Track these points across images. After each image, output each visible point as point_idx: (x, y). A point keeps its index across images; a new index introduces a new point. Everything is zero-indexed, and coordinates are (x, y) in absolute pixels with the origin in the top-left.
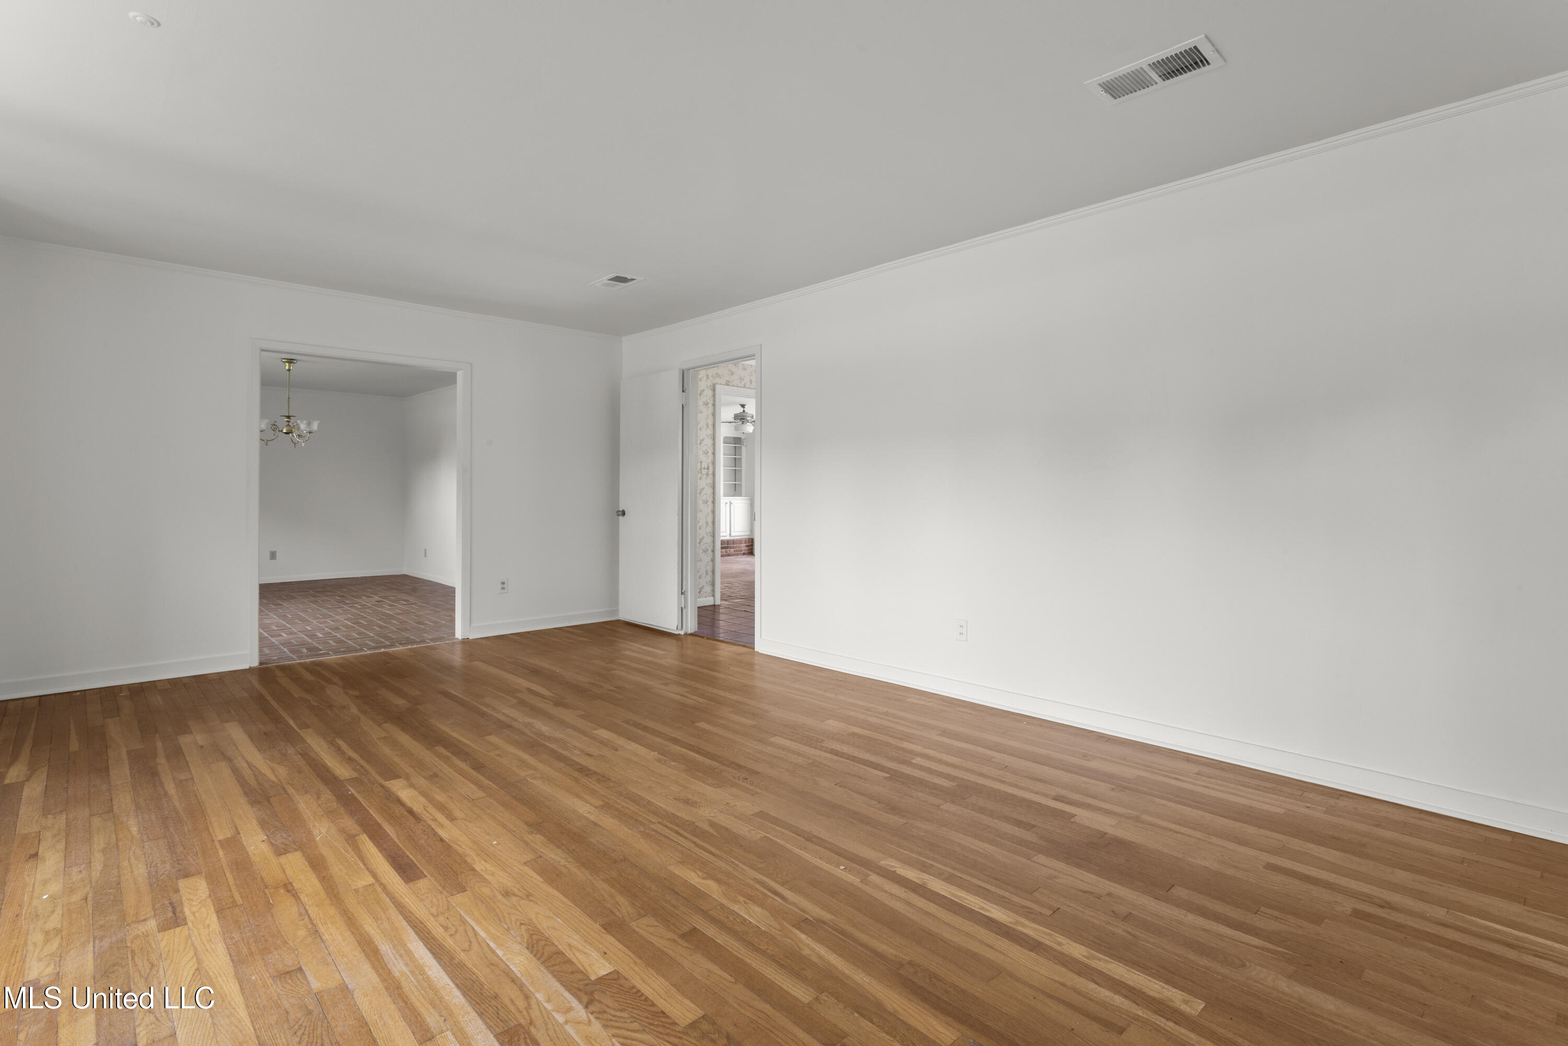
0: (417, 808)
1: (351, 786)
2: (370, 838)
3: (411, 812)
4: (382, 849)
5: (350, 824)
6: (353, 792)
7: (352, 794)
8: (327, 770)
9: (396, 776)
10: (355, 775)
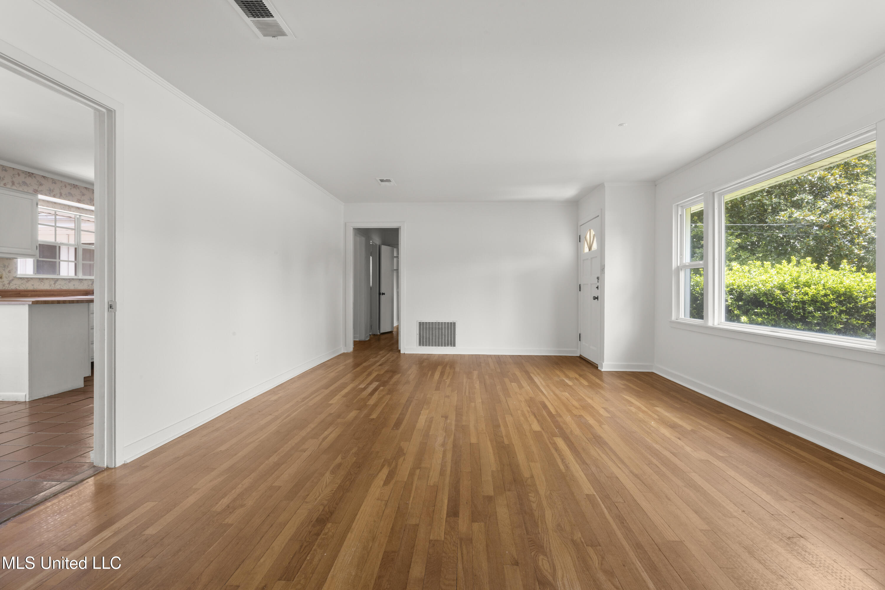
0: (532, 417)
1: (557, 433)
2: (552, 413)
3: (535, 416)
4: (549, 409)
5: (559, 419)
6: (556, 430)
7: (556, 429)
8: (568, 446)
9: (535, 432)
10: (555, 438)
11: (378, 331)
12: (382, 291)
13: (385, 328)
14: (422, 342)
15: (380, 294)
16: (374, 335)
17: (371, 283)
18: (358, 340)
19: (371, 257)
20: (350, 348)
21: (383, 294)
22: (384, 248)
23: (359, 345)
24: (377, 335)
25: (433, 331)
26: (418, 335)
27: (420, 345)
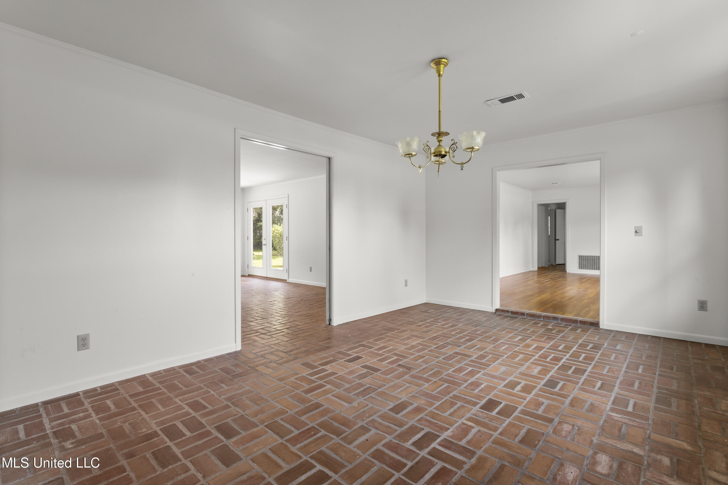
11: (554, 263)
12: (557, 238)
13: (559, 261)
14: (582, 266)
15: (555, 240)
16: (552, 265)
17: (549, 233)
18: (540, 266)
19: (549, 217)
20: (536, 269)
21: (558, 240)
22: (558, 211)
23: (541, 269)
24: (554, 265)
25: (588, 261)
26: (578, 263)
27: (579, 268)
